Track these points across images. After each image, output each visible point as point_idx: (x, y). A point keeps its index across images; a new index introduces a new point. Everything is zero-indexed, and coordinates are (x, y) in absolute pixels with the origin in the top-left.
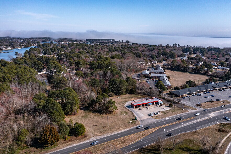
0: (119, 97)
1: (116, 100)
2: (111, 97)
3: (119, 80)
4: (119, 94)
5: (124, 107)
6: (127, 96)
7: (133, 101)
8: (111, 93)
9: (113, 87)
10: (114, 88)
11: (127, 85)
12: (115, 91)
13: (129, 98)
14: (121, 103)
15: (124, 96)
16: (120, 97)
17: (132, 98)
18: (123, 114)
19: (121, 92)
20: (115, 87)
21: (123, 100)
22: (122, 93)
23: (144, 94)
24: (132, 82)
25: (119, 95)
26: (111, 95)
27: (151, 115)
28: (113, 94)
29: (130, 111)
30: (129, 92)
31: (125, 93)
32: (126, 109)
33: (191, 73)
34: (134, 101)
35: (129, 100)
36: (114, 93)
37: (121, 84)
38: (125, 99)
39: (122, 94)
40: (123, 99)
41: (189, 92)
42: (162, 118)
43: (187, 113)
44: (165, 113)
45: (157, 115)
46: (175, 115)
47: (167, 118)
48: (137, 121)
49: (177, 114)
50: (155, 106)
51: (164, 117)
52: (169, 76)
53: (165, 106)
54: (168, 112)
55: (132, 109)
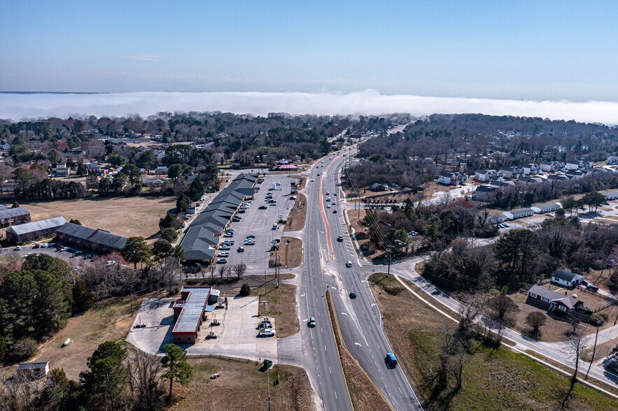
0: (66, 343)
7: (137, 327)
8: (26, 342)
17: (109, 322)
18: (206, 377)
25: (50, 337)
27: (269, 333)
41: (211, 244)
42: (298, 325)
43: (298, 289)
44: (273, 313)
45: (273, 326)
46: (298, 305)
47: (304, 321)
48: (276, 366)
49: (294, 301)
50: (215, 309)
51: (296, 321)
52: (76, 221)
53: (235, 298)
54: (273, 308)
55: (192, 347)
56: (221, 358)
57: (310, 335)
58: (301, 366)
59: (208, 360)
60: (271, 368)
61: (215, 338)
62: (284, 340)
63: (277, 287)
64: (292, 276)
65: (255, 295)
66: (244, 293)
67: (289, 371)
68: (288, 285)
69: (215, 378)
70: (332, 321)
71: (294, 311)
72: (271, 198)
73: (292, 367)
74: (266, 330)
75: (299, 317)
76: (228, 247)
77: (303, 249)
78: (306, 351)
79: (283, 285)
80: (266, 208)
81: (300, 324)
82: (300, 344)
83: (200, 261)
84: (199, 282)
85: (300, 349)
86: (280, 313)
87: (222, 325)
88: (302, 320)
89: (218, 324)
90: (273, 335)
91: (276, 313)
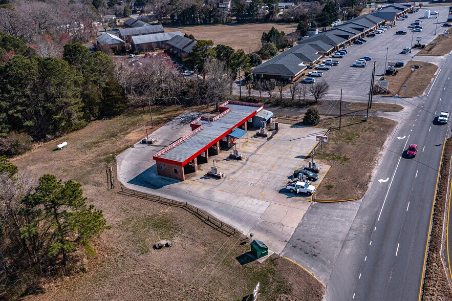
0: (60, 146)
1: (57, 164)
2: (19, 154)
3: (35, 63)
4: (56, 129)
5: (123, 191)
6: (97, 128)
7: (144, 142)
8: (14, 136)
9: (13, 106)
10: (19, 108)
11: (81, 79)
12: (29, 123)
13: (113, 135)
14: (89, 172)
15: (82, 132)
16: (65, 144)
17: (125, 131)
18: (149, 242)
19: (61, 119)
20: (21, 104)
21: (90, 155)
22: (69, 121)
23: (160, 103)
24: (96, 64)
25: (56, 137)
26: (16, 145)
27: (302, 190)
28: (22, 138)
29: (173, 204)
30: (96, 110)
31: (83, 117)
32: (144, 197)
33: (229, 23)
34: (150, 143)
35: (120, 144)
36: (29, 130)
37: (53, 80)
38: (96, 144)
39: (70, 128)
40: (88, 147)
41: (304, 60)
42: (364, 187)
43: (398, 127)
44: (333, 157)
45: (320, 178)
46: (383, 153)
47: (381, 181)
48: (273, 260)
49: (381, 145)
50: (255, 136)
51: (365, 179)
52: (191, 35)
53: (292, 127)
54: (339, 149)
55: (175, 185)
56: (197, 214)
57: (377, 213)
58: (321, 278)
59: (176, 211)
60: (261, 260)
61: (218, 177)
62: (324, 208)
63: (364, 121)
64: (397, 109)
65: (324, 127)
66: (309, 121)
67: (291, 279)
68: (382, 120)
69: (161, 247)
70: (439, 192)
71: (371, 160)
72: (418, 24)
73: (301, 273)
74: (299, 183)
75: (375, 172)
76: (327, 67)
77: (434, 77)
78: (350, 244)
79: (377, 119)
80: (405, 33)
81: (370, 185)
82: (348, 225)
83: (278, 78)
84: (261, 101)
85: (341, 237)
86: (345, 159)
87: (244, 161)
88: (378, 177)
89: (239, 159)
90: (308, 194)
91: (339, 158)
